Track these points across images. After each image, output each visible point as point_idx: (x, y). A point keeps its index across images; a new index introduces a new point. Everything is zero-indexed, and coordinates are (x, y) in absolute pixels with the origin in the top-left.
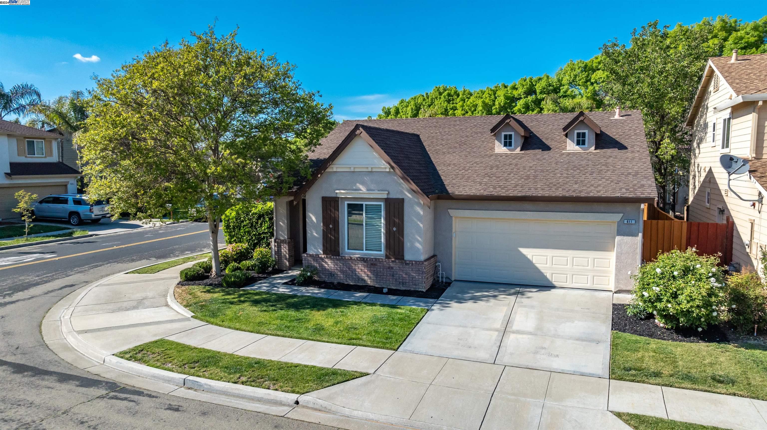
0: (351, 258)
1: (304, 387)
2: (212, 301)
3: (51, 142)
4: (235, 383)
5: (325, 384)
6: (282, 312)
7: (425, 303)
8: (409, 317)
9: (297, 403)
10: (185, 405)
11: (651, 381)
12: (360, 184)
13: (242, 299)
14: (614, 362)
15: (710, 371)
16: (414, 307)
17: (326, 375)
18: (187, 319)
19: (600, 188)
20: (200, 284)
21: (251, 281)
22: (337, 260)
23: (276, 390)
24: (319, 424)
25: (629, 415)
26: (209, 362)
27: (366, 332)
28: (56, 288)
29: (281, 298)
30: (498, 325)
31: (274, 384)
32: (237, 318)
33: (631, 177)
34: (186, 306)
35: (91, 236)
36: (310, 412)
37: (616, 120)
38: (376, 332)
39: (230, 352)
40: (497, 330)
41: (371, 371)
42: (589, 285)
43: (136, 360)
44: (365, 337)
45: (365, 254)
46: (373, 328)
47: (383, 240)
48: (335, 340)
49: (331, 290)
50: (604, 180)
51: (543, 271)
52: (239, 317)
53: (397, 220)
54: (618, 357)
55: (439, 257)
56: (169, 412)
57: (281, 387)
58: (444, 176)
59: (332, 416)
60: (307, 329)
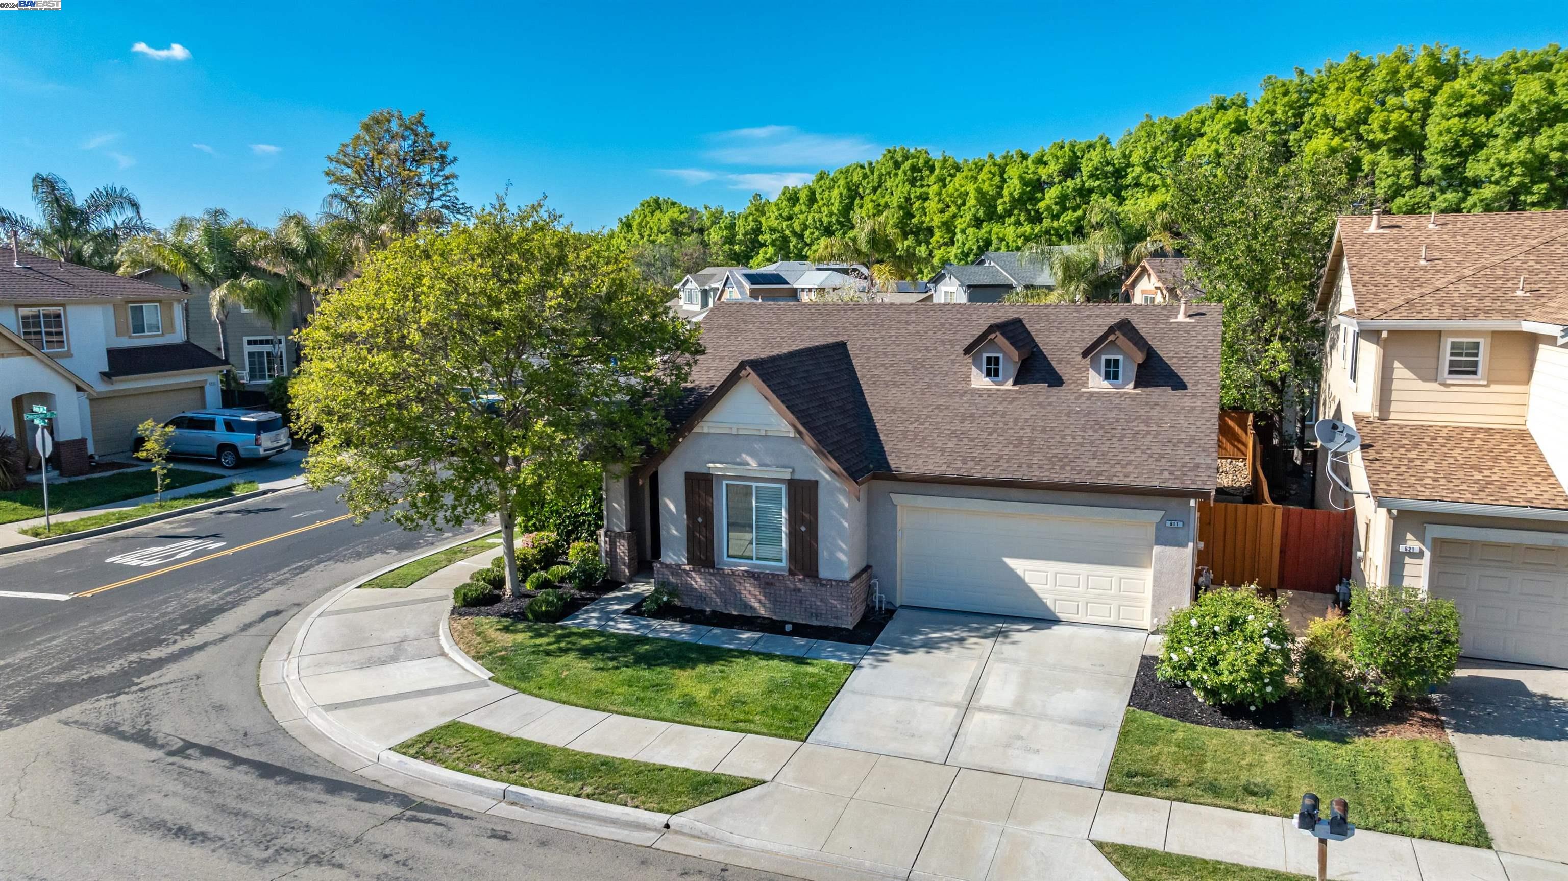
0: (733, 572)
1: (675, 803)
2: (518, 648)
3: (170, 306)
4: (578, 796)
5: (704, 798)
6: (629, 672)
7: (851, 653)
8: (824, 681)
9: (667, 826)
10: (514, 831)
11: (1160, 794)
12: (748, 454)
13: (563, 645)
14: (1117, 762)
15: (1244, 778)
16: (833, 661)
17: (704, 785)
18: (482, 684)
19: (1130, 469)
20: (489, 614)
21: (570, 607)
22: (711, 574)
23: (637, 807)
24: (700, 858)
25: (1113, 845)
26: (535, 763)
27: (759, 709)
28: (254, 617)
29: (626, 643)
30: (959, 696)
31: (633, 799)
32: (560, 683)
33: (1181, 448)
34: (477, 658)
35: (265, 493)
36: (685, 839)
37: (1179, 323)
38: (775, 708)
39: (561, 745)
40: (956, 706)
41: (768, 777)
42: (1112, 619)
43: (426, 758)
44: (757, 718)
45: (758, 566)
46: (770, 702)
47: (784, 544)
48: (714, 723)
49: (701, 627)
50: (1138, 453)
51: (1041, 595)
52: (563, 680)
53: (807, 516)
54: (1124, 755)
55: (875, 569)
56: (494, 840)
57: (644, 803)
58: (885, 435)
59: (715, 846)
60: (670, 702)
